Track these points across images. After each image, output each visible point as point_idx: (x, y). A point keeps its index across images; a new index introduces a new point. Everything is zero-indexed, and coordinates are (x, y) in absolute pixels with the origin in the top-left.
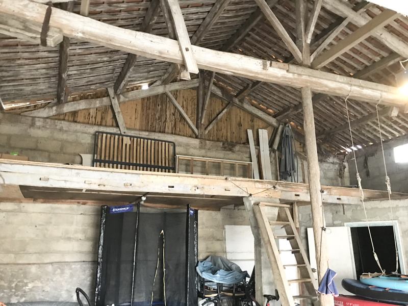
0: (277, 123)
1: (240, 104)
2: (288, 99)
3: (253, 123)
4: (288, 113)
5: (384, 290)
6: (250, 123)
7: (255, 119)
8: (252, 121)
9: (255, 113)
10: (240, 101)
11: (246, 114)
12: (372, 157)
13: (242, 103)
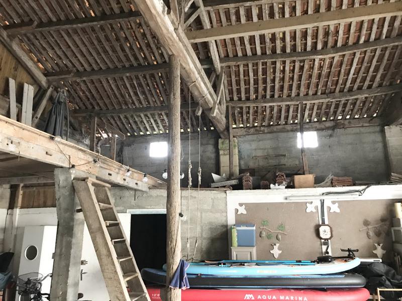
0: (46, 83)
1: (8, 40)
2: (74, 60)
3: (16, 72)
4: (67, 76)
5: (196, 276)
6: (12, 70)
7: (20, 69)
8: (16, 69)
9: (24, 60)
10: (9, 36)
11: (10, 58)
12: (127, 147)
13: (11, 40)
